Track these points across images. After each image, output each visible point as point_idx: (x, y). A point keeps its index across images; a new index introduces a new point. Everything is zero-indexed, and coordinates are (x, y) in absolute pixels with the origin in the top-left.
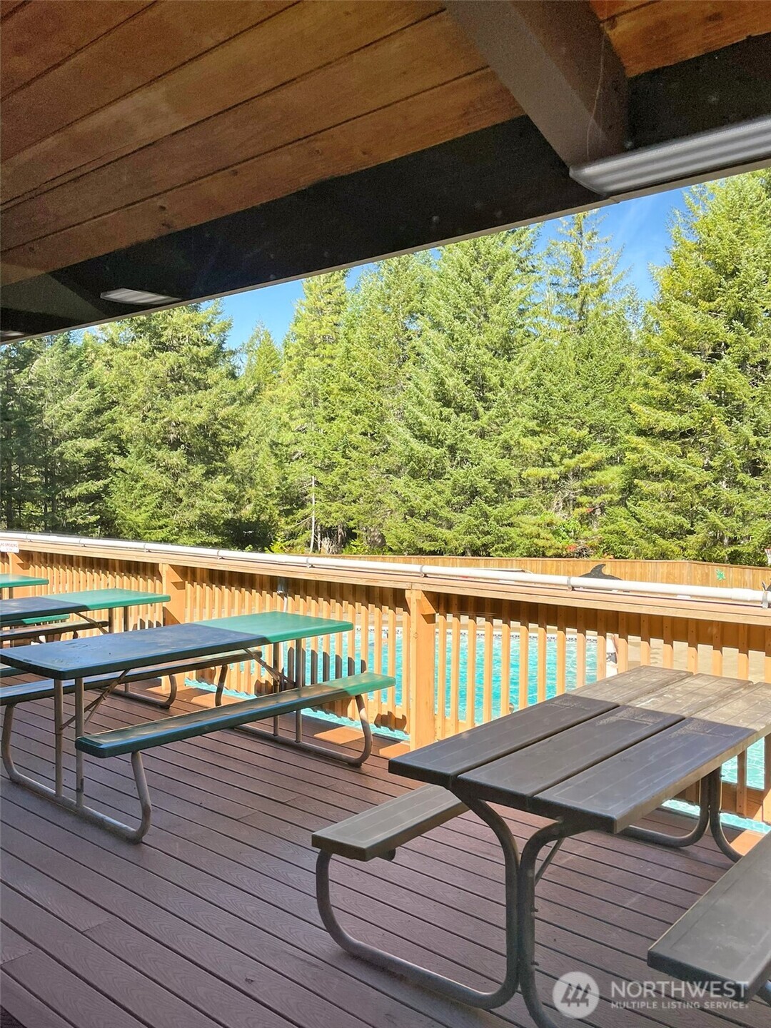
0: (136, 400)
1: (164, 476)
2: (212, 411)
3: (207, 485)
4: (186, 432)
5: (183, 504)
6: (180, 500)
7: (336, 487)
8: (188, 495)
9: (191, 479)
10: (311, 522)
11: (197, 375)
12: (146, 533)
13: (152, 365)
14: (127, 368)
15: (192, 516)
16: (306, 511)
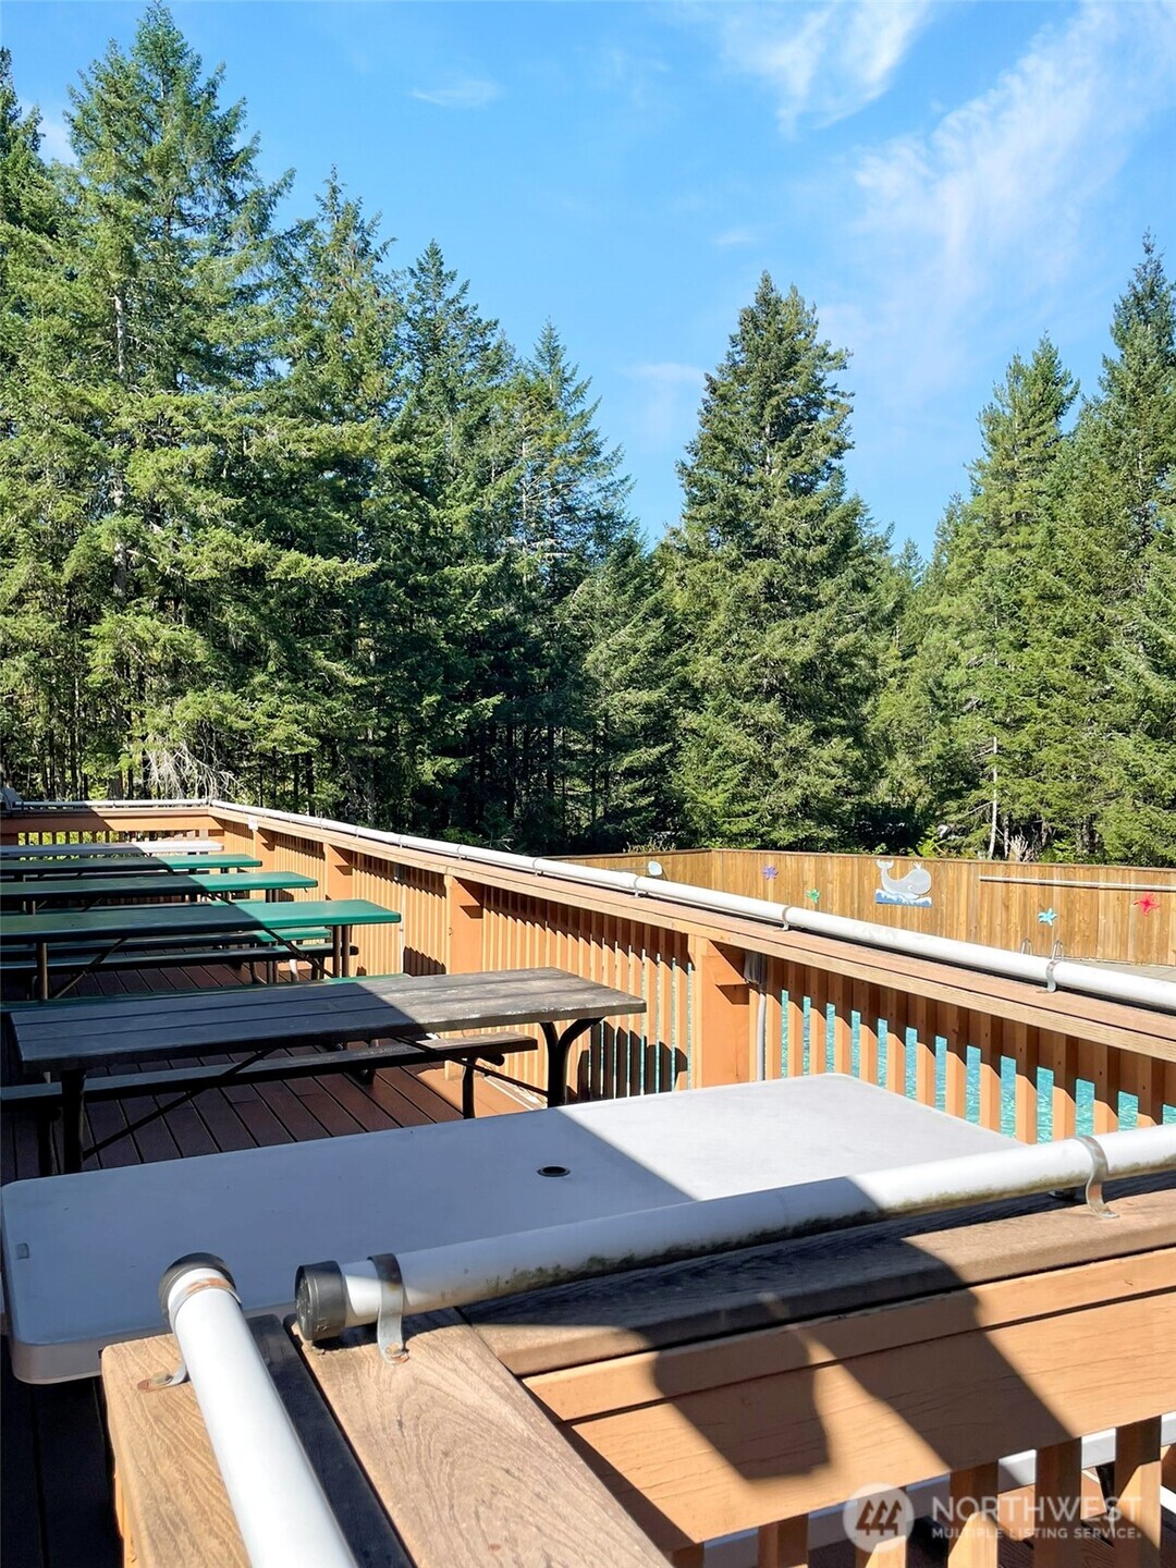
0: (716, 631)
1: (752, 739)
2: (823, 643)
3: (815, 753)
4: (786, 674)
5: (778, 781)
6: (775, 776)
7: (1028, 755)
8: (787, 766)
9: (791, 743)
10: (991, 810)
11: (803, 589)
12: (724, 822)
13: (738, 580)
14: (704, 586)
15: (792, 797)
16: (983, 794)
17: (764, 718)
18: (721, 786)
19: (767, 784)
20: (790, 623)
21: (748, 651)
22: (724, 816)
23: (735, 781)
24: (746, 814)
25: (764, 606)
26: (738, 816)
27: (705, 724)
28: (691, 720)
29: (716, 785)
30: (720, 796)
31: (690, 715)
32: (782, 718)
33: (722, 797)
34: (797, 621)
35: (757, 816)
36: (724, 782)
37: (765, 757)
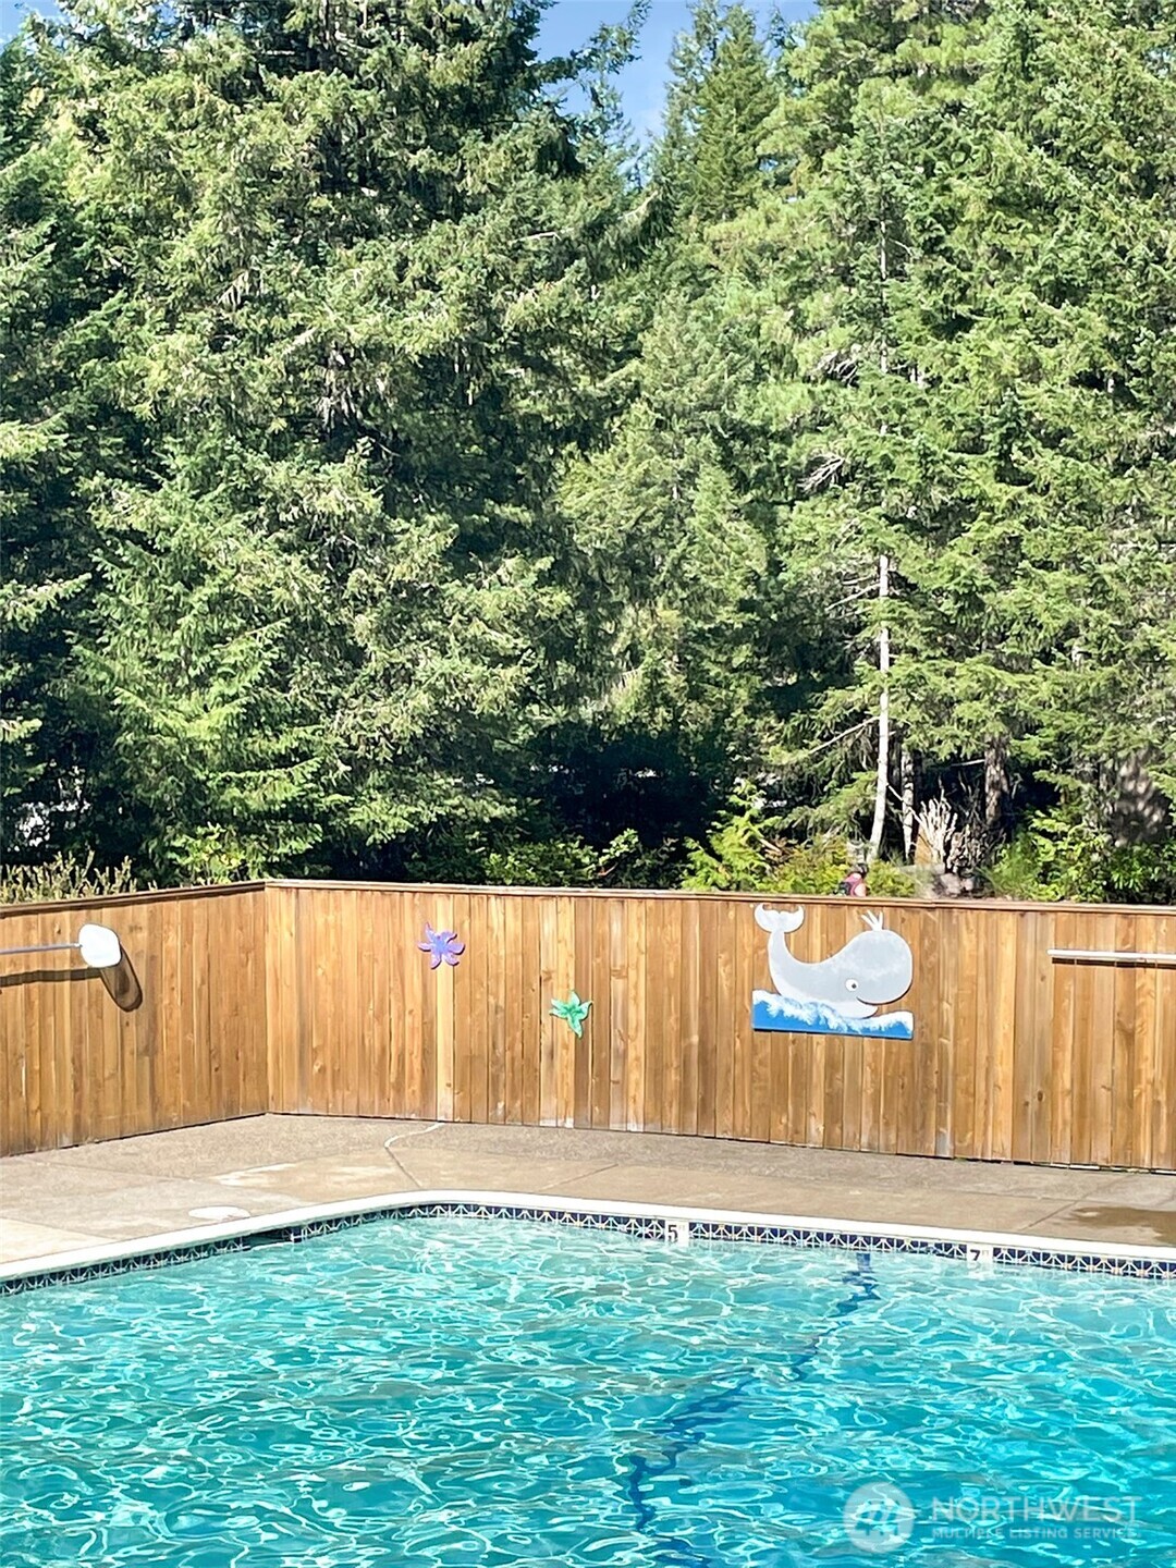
0: (191, 265)
1: (295, 559)
2: (479, 305)
3: (461, 595)
4: (382, 386)
5: (369, 669)
6: (356, 656)
7: (971, 600)
8: (388, 632)
9: (399, 571)
10: (874, 738)
11: (421, 159)
12: (227, 781)
13: (250, 126)
14: (157, 138)
15: (402, 715)
16: (857, 696)
17: (328, 503)
18: (218, 686)
19: (336, 681)
20: (391, 249)
21: (277, 322)
22: (222, 768)
23: (255, 673)
24: (283, 761)
25: (321, 202)
26: (262, 765)
27: (167, 518)
28: (130, 507)
29: (201, 682)
30: (214, 711)
31: (126, 494)
32: (373, 503)
33: (220, 715)
34: (406, 244)
35: (313, 765)
36: (225, 676)
37: (331, 608)
